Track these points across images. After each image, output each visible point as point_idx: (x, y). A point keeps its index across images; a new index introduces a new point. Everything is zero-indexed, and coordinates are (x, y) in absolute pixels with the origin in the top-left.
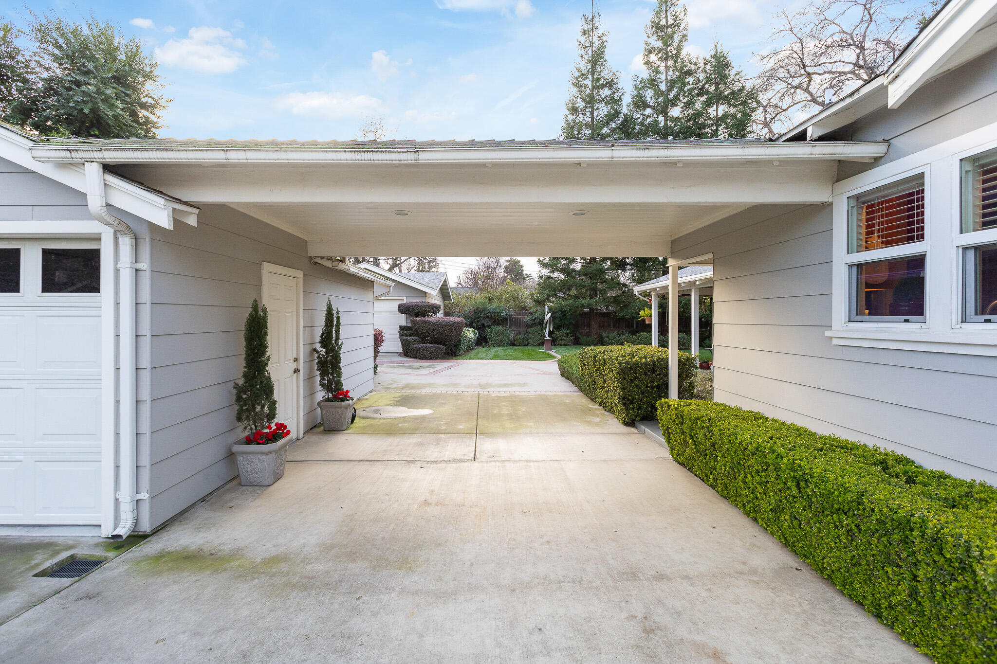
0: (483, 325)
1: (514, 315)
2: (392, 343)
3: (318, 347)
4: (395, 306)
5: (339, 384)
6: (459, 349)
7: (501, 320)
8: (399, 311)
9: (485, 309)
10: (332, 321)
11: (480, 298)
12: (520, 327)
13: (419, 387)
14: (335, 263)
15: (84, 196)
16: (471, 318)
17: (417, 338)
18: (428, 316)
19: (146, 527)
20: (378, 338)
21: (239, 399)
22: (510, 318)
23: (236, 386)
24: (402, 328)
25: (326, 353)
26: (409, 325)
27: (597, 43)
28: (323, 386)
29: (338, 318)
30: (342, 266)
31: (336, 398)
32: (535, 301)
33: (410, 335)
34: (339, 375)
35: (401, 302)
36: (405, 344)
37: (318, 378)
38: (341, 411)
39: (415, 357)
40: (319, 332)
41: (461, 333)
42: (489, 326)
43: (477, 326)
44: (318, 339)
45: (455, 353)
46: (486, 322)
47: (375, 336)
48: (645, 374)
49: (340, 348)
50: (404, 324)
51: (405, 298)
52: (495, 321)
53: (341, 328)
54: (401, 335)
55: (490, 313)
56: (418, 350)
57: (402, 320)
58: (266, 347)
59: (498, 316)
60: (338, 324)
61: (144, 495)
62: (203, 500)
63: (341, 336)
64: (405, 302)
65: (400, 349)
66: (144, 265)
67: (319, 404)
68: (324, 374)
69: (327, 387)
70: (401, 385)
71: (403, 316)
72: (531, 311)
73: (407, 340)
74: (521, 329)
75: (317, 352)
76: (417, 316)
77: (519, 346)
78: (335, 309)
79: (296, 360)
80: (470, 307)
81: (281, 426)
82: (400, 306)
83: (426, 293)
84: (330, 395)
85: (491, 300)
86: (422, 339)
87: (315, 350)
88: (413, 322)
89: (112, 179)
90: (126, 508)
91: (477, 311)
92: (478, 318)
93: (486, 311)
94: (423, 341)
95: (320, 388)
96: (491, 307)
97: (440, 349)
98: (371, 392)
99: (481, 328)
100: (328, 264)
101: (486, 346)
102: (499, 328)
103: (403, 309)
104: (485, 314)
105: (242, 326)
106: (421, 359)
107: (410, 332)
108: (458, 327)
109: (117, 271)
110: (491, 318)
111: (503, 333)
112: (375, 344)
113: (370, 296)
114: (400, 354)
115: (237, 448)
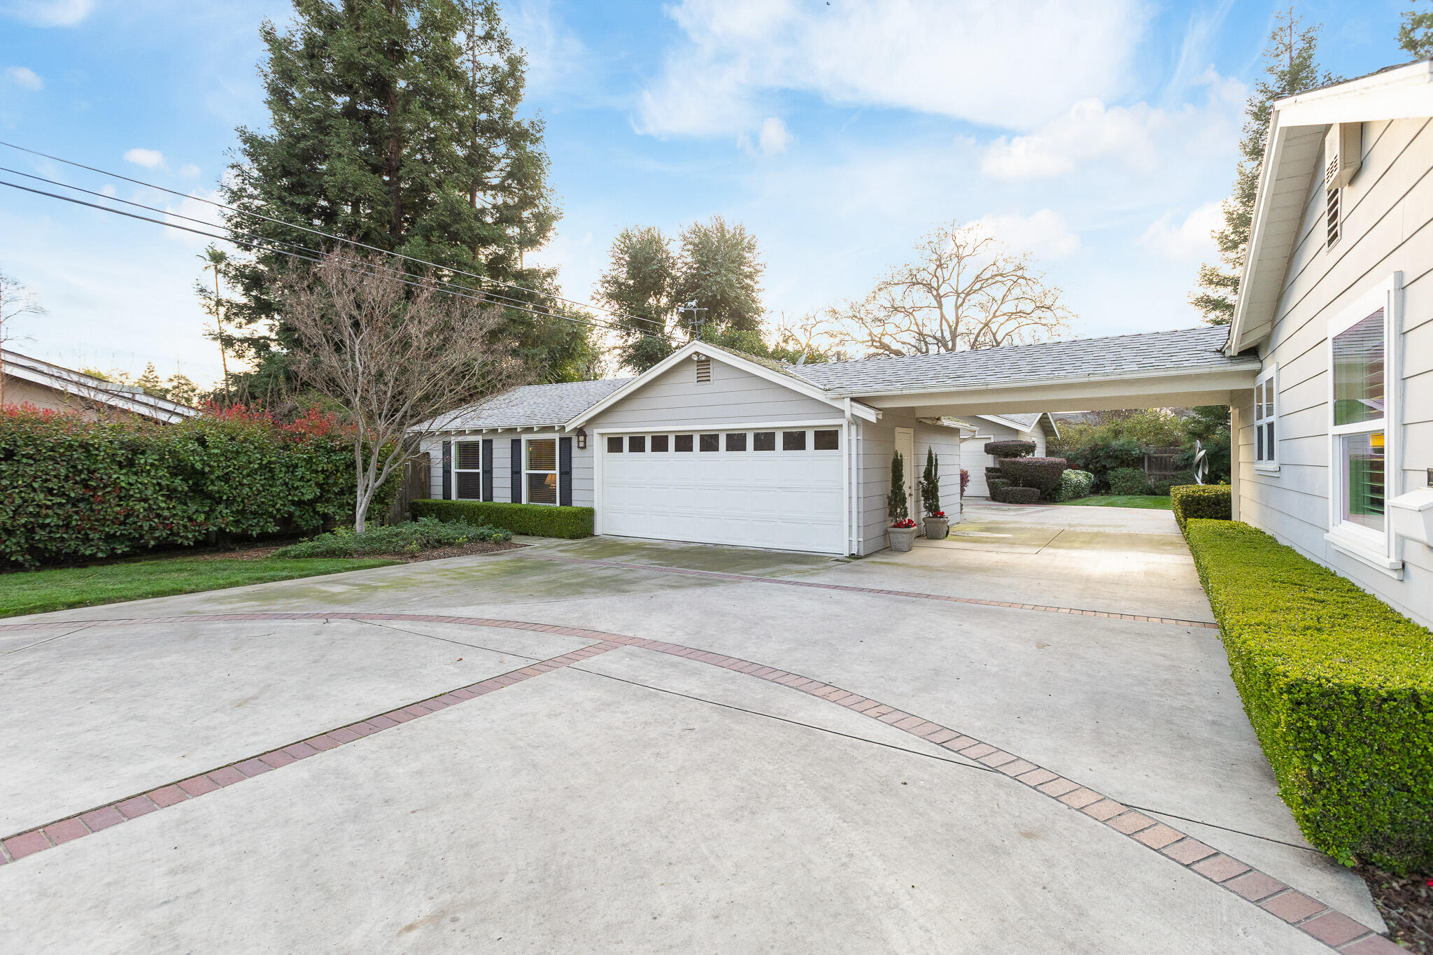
0: (1104, 467)
1: (1155, 453)
2: (979, 485)
3: (922, 480)
4: (981, 446)
5: (937, 507)
6: (1060, 494)
7: (1133, 460)
8: (986, 451)
9: (1107, 446)
10: (932, 462)
11: (1100, 431)
12: (1166, 469)
13: (1003, 523)
14: (934, 422)
15: (844, 411)
16: (1086, 458)
17: (1006, 480)
18: (1021, 456)
19: (862, 554)
20: (964, 478)
21: (889, 504)
22: (1149, 458)
23: (888, 497)
24: (988, 469)
25: (928, 484)
26: (998, 466)
27: (1299, 45)
28: (926, 507)
29: (936, 460)
30: (939, 423)
31: (935, 516)
32: (1190, 433)
33: (998, 477)
34: (937, 501)
35: (988, 442)
36: (992, 486)
37: (923, 502)
38: (939, 525)
39: (1004, 501)
40: (923, 469)
41: (1060, 475)
42: (1113, 469)
43: (1096, 468)
44: (922, 475)
45: (1055, 498)
46: (1108, 463)
47: (961, 475)
48: (1209, 506)
49: (937, 481)
50: (991, 465)
51: (992, 437)
52: (1122, 462)
53: (939, 467)
54: (988, 478)
55: (1115, 451)
56: (1007, 493)
57: (990, 461)
58: (902, 476)
59: (1126, 454)
60: (936, 464)
61: (861, 539)
62: (877, 552)
63: (938, 474)
64: (992, 441)
65: (987, 494)
66: (860, 438)
67: (924, 519)
68: (926, 499)
69: (929, 509)
70: (987, 521)
71: (991, 456)
72: (1182, 447)
73: (994, 483)
74: (1167, 473)
75: (922, 484)
76: (1006, 457)
77: (1162, 495)
78: (933, 452)
79: (910, 488)
80: (1084, 443)
81: (910, 521)
82: (986, 446)
83: (1017, 431)
84: (931, 515)
85: (1117, 433)
86: (1013, 482)
87: (920, 482)
88: (1002, 463)
89: (853, 404)
90: (855, 544)
91: (1094, 450)
92: (1097, 458)
93: (1108, 448)
94: (1015, 483)
95: (924, 509)
96: (1115, 443)
97: (1034, 492)
98: (958, 523)
99: (1100, 471)
100: (929, 422)
101: (1107, 493)
102: (1129, 471)
103: (990, 449)
104: (1106, 452)
105: (890, 465)
106: (1010, 502)
107: (998, 474)
108: (1058, 469)
109: (849, 440)
110: (1116, 457)
111: (1134, 477)
112: (961, 483)
113: (957, 439)
114: (987, 499)
115: (890, 529)
